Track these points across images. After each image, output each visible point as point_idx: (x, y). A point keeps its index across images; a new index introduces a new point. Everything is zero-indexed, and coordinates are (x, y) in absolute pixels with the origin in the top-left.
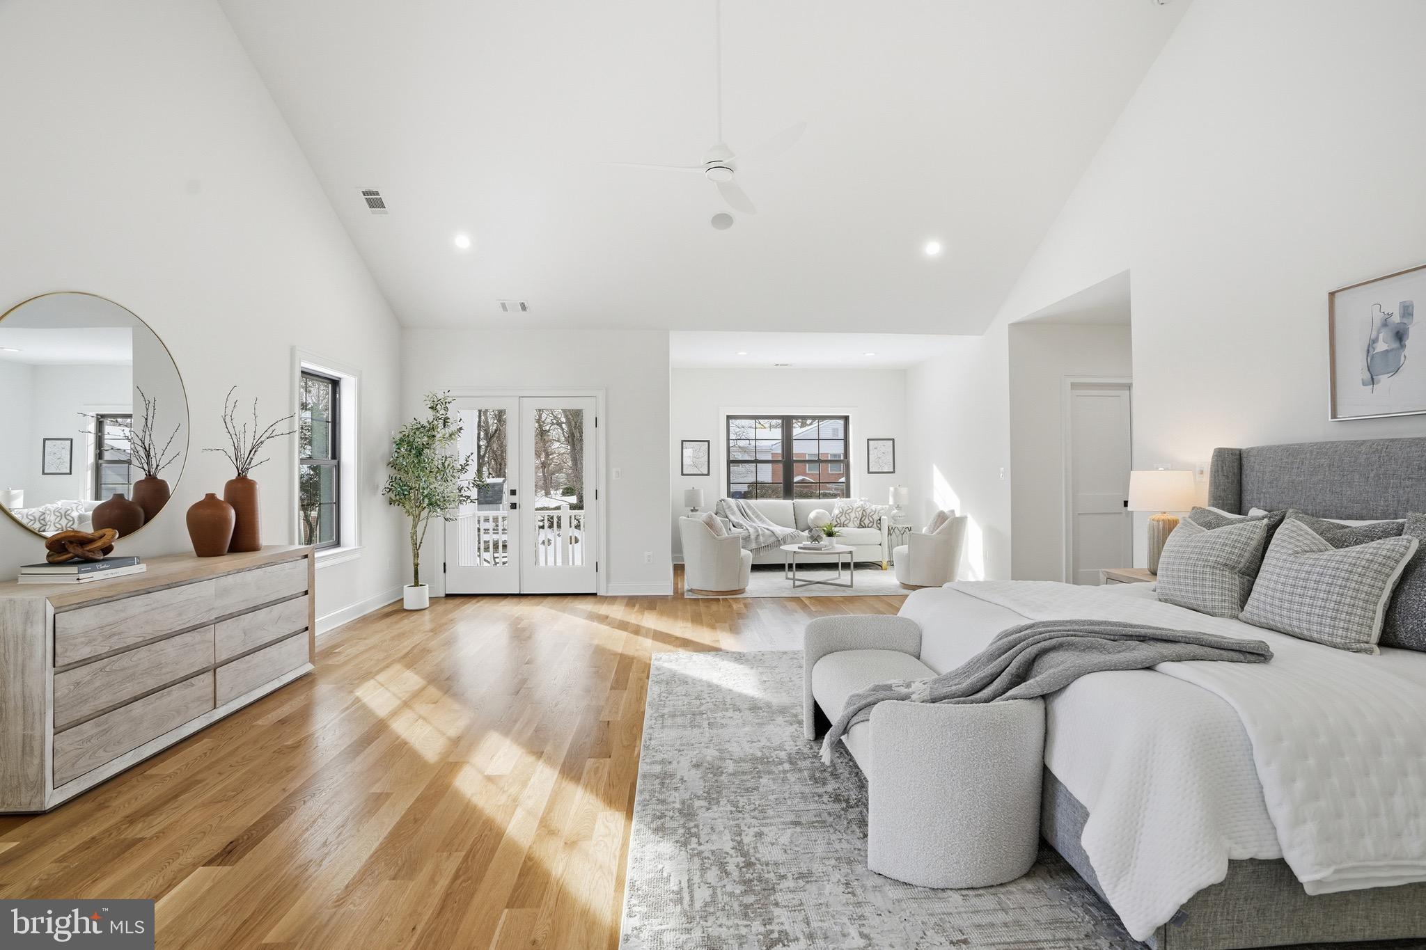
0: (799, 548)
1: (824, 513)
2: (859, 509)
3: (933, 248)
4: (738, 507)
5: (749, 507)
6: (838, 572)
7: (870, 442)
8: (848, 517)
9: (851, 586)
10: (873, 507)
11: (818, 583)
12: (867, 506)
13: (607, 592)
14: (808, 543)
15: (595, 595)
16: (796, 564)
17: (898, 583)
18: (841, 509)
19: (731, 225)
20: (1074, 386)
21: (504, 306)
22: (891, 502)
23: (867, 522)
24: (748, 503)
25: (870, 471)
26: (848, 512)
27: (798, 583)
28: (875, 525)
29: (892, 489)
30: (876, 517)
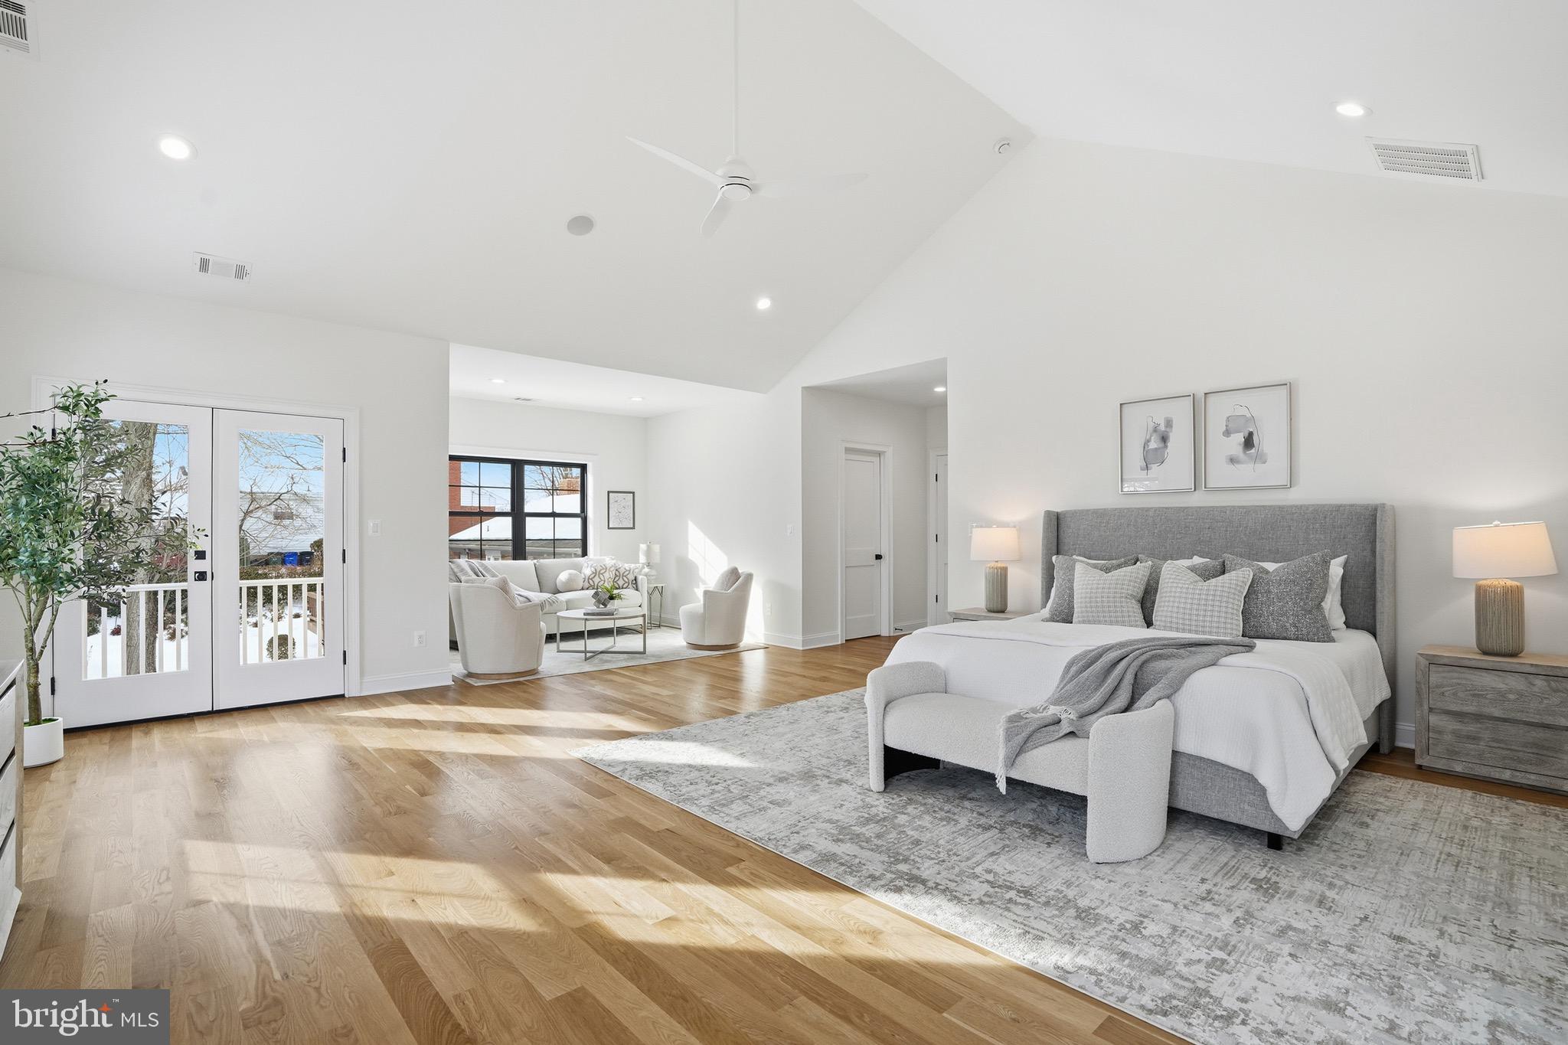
0: (585, 614)
1: (576, 574)
2: (613, 568)
3: (764, 304)
4: (471, 566)
5: (486, 568)
6: (613, 638)
7: (611, 494)
8: (625, 578)
9: (644, 652)
10: (627, 566)
11: (602, 652)
12: (620, 564)
13: (361, 691)
14: (593, 608)
15: (342, 696)
16: (561, 634)
17: (685, 644)
18: (593, 569)
19: (591, 230)
20: (848, 450)
21: (204, 265)
22: (642, 559)
23: (621, 583)
24: (483, 564)
25: (611, 526)
26: (602, 572)
27: (588, 655)
28: (630, 586)
29: (643, 547)
30: (631, 577)
